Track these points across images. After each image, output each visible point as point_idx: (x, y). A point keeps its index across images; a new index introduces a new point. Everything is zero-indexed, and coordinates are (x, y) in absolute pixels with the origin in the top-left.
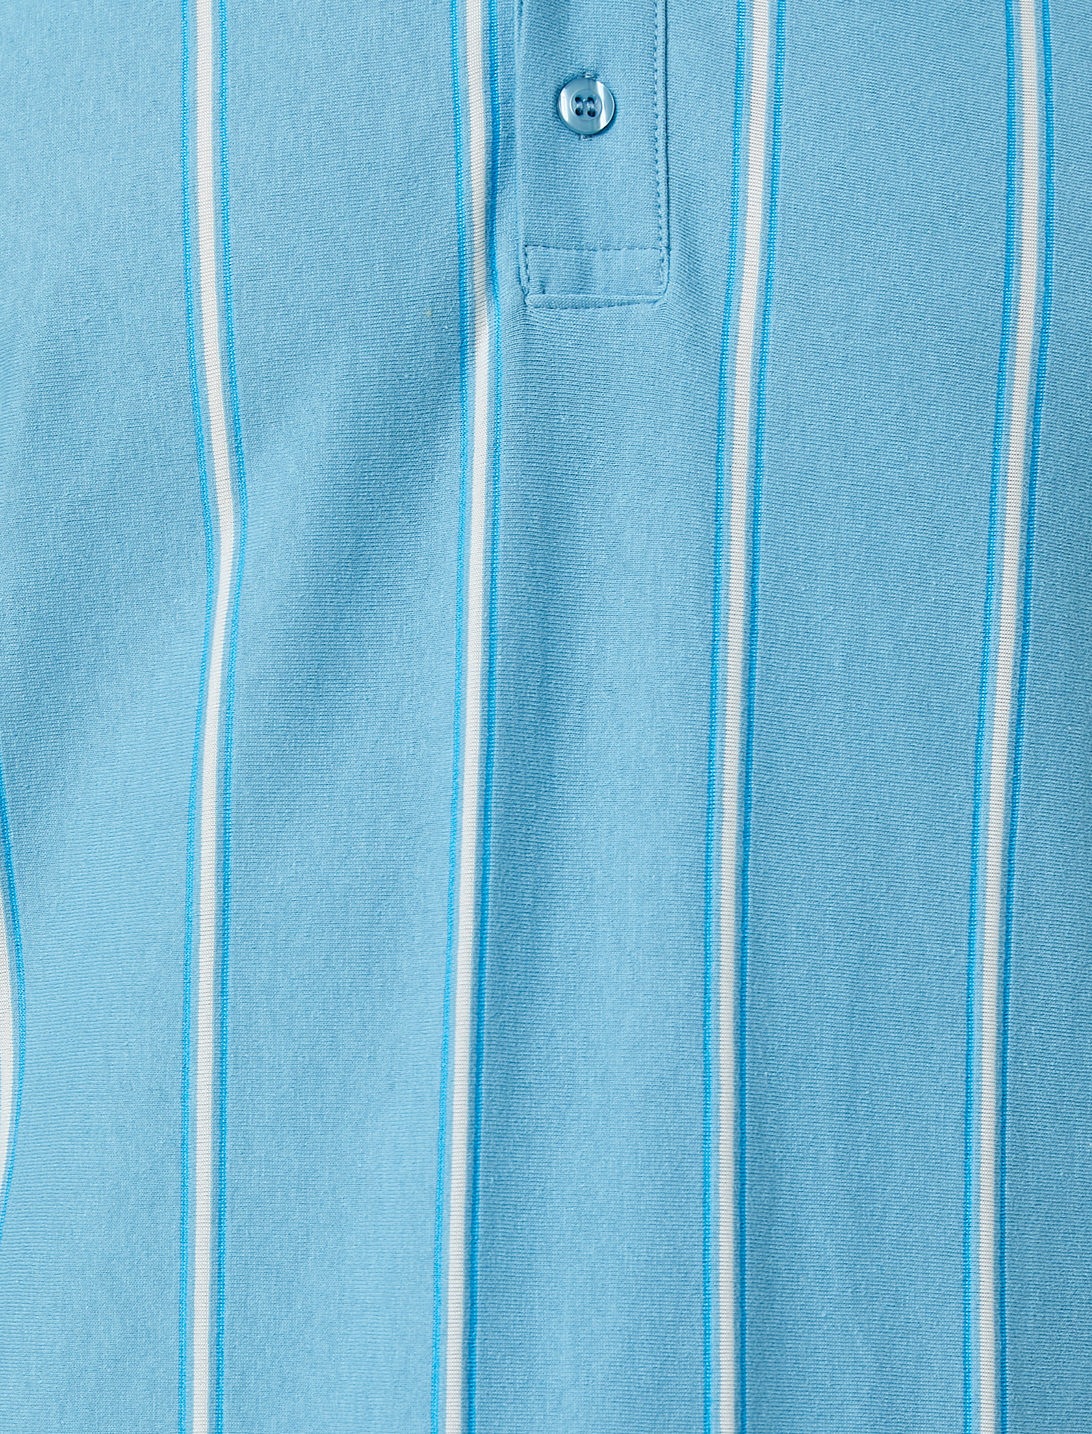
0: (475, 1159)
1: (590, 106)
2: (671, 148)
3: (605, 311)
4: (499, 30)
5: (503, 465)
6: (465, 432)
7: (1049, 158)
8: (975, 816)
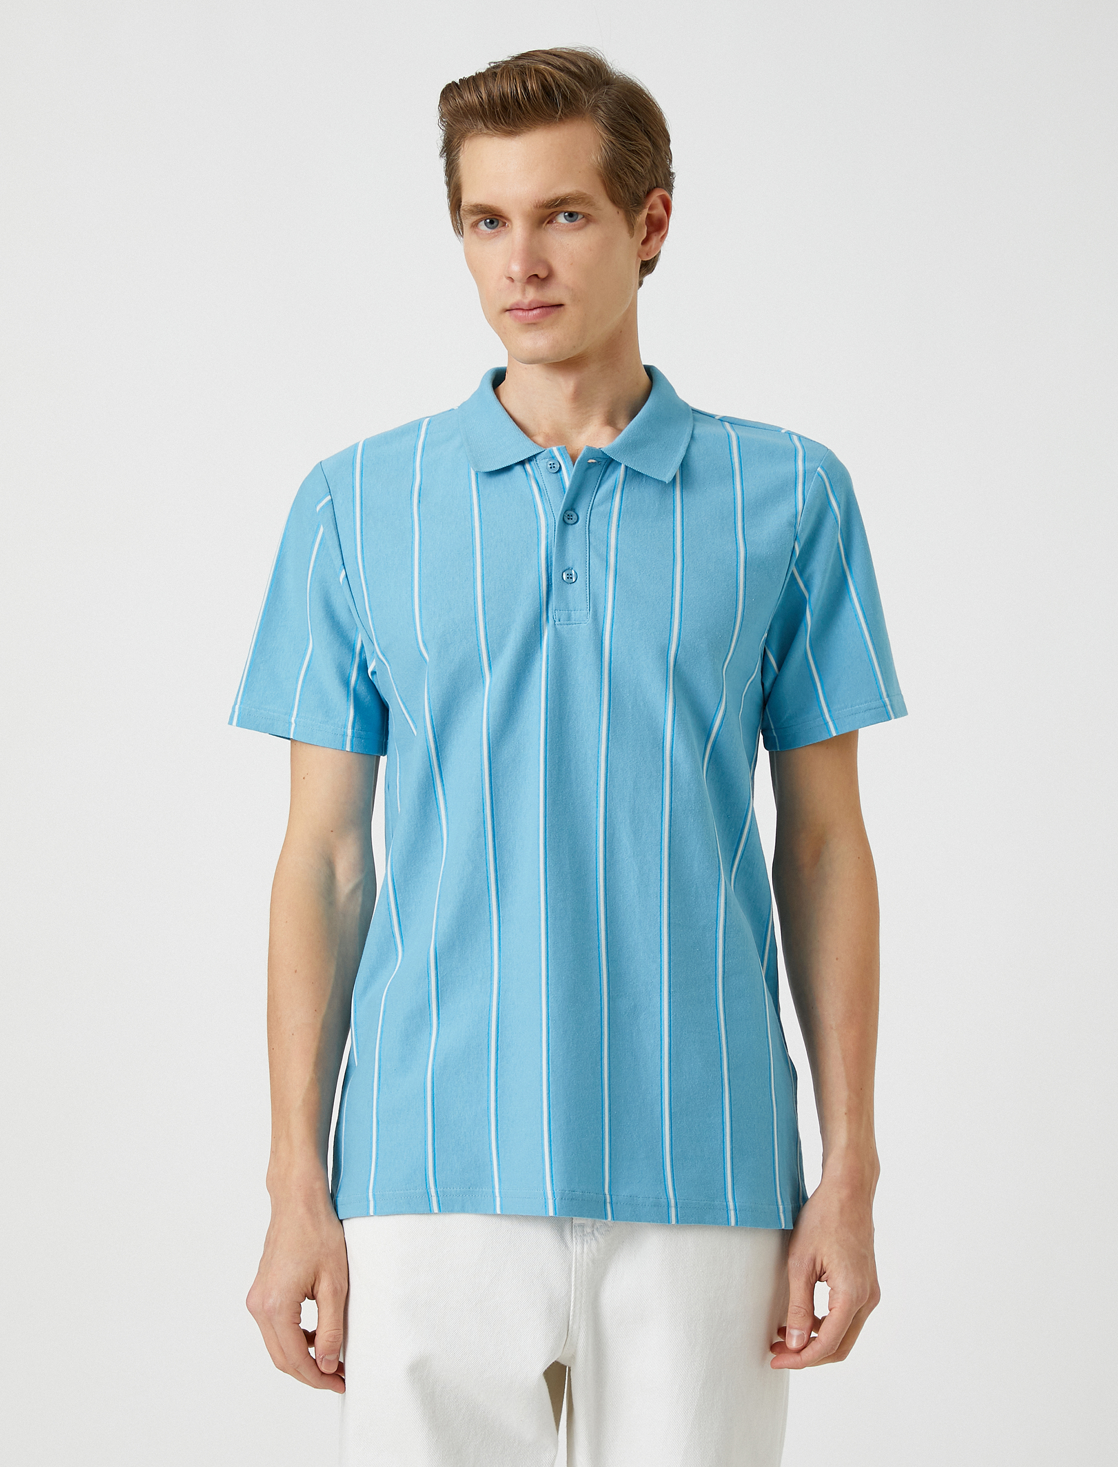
1: (571, 576)
2: (590, 586)
3: (574, 625)
4: (549, 557)
5: (549, 660)
6: (541, 653)
7: (682, 588)
8: (663, 743)
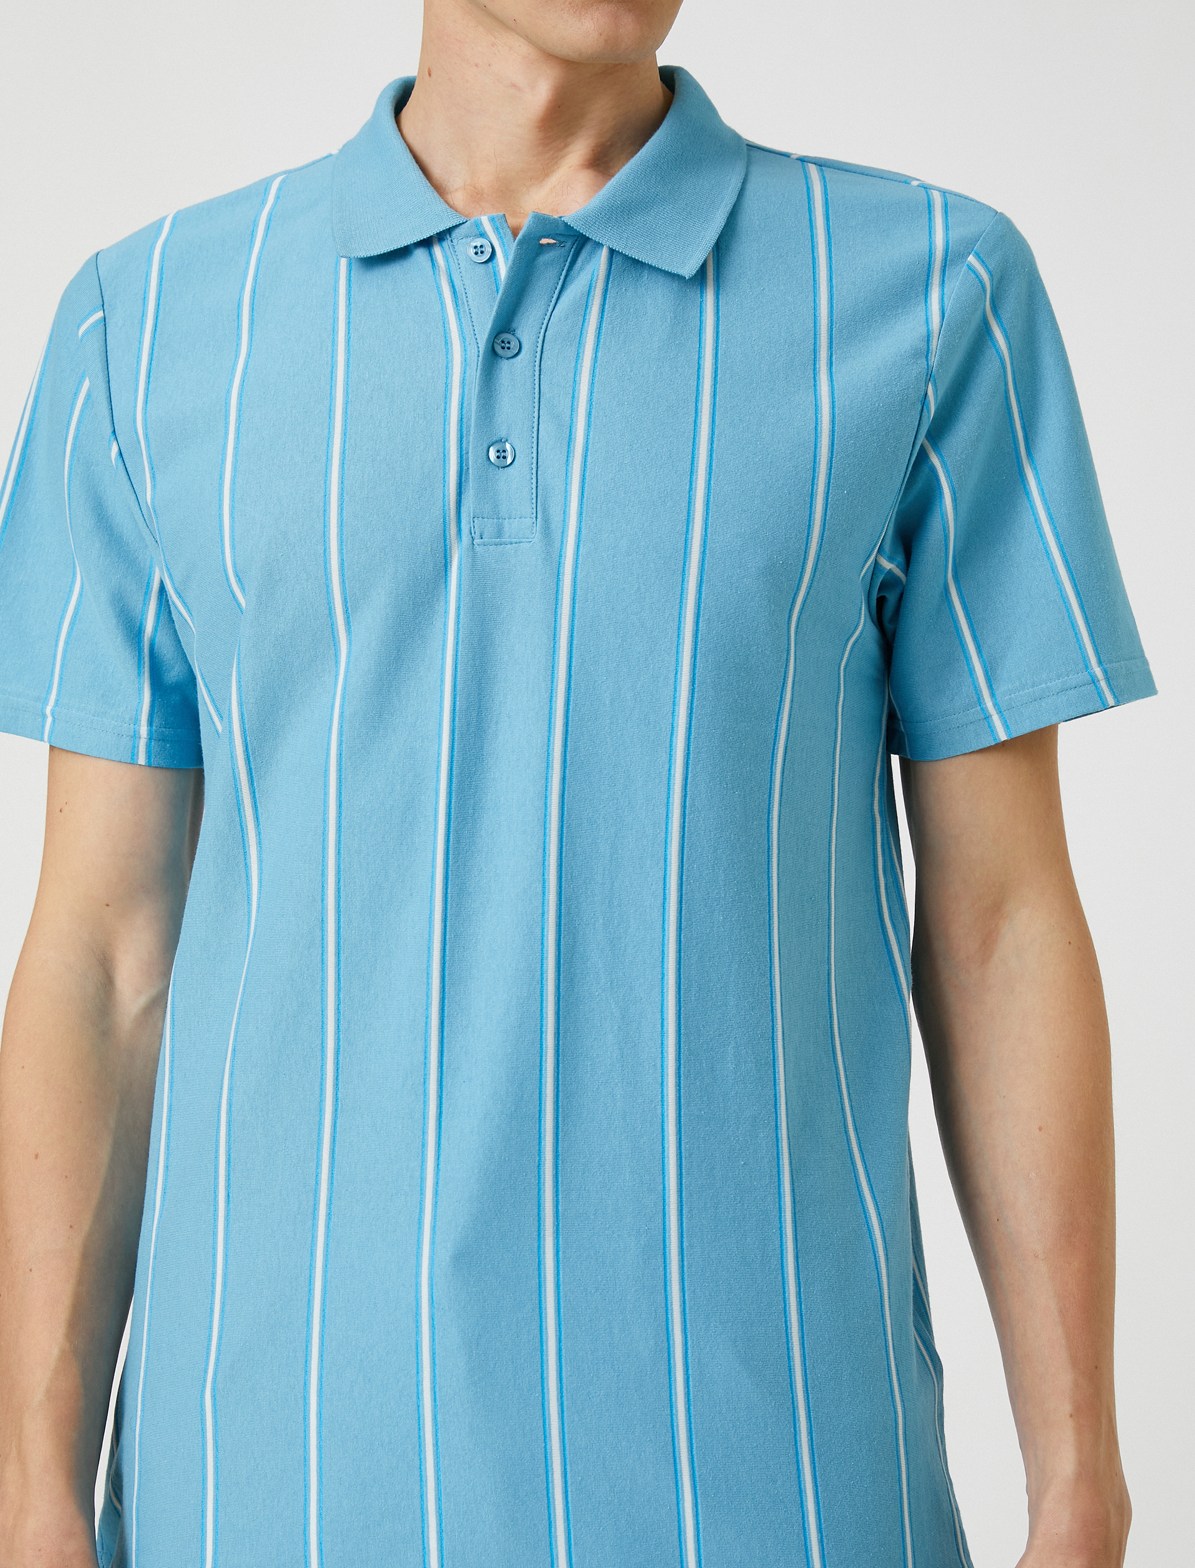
0: (445, 926)
1: (503, 454)
2: (539, 473)
3: (509, 546)
4: (465, 420)
5: (461, 616)
6: (447, 602)
7: (710, 474)
8: (669, 770)
